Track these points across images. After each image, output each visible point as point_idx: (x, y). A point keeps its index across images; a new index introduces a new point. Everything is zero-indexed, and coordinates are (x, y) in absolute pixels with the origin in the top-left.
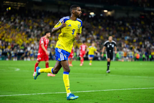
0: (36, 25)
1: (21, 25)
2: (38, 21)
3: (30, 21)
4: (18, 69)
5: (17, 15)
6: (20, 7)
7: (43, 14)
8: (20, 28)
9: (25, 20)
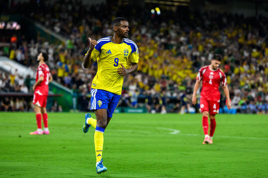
0: (211, 42)
1: (181, 44)
2: (215, 33)
3: (199, 34)
4: (176, 132)
5: (171, 22)
6: (178, 7)
7: (225, 20)
8: (178, 48)
9: (187, 33)
